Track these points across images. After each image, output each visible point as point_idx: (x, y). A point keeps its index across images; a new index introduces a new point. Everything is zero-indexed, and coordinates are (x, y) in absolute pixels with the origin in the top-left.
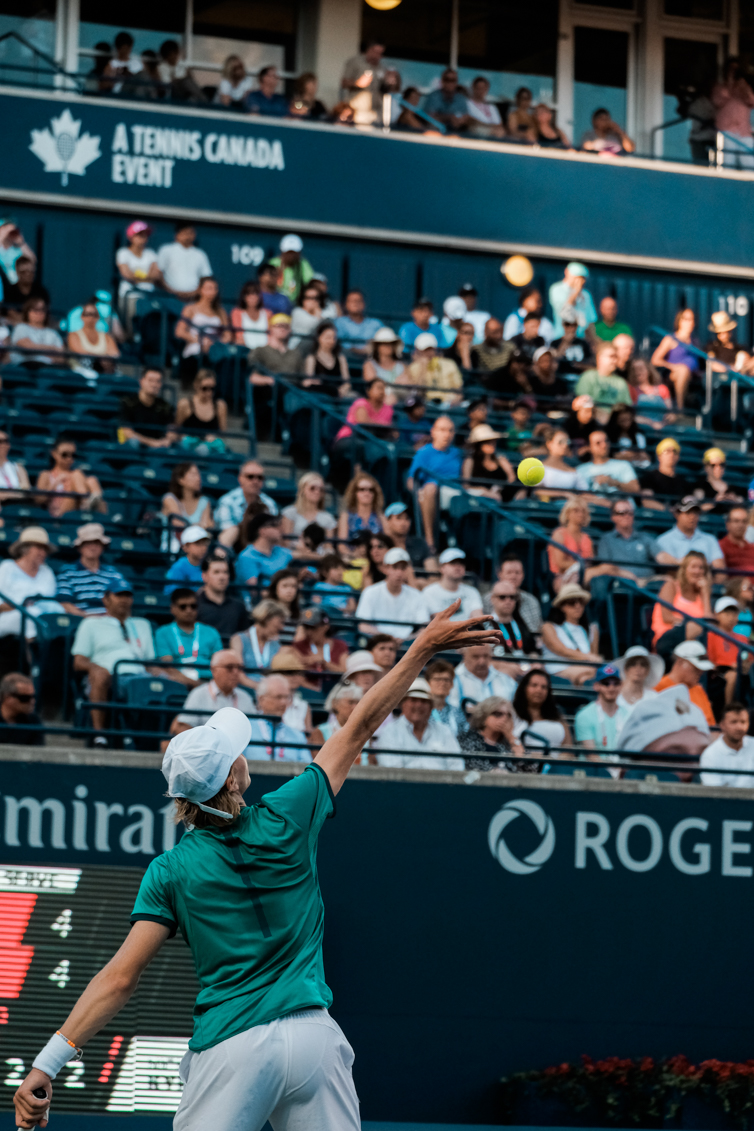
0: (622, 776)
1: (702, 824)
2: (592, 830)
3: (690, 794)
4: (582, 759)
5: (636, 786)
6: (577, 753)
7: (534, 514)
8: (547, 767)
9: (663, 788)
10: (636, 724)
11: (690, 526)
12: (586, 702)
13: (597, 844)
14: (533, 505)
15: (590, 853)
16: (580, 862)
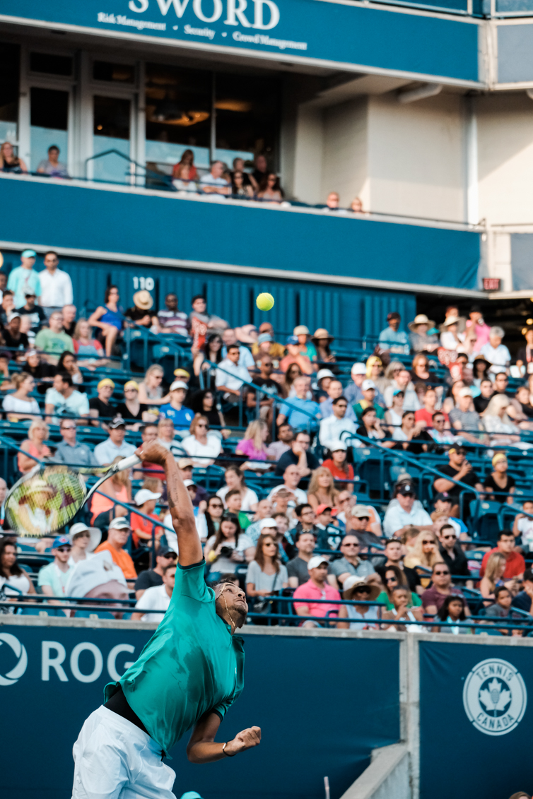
0: (72, 615)
1: (130, 649)
2: (53, 654)
3: (122, 627)
4: (45, 603)
5: (83, 622)
6: (40, 600)
7: (7, 431)
8: (20, 610)
9: (102, 623)
10: (78, 578)
11: (118, 439)
12: (47, 563)
13: (57, 663)
14: (6, 425)
15: (52, 670)
16: (45, 676)
